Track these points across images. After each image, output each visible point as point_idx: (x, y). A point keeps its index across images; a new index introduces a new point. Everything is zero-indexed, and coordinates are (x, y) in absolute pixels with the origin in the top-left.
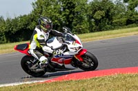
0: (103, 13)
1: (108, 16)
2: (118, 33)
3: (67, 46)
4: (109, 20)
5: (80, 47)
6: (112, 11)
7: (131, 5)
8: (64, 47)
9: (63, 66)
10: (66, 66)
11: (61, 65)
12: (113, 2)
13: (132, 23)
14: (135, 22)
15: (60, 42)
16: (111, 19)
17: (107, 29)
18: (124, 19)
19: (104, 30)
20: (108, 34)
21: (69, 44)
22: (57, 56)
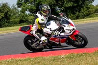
0: (3, 14)
1: (7, 17)
2: (13, 29)
3: (63, 28)
4: (7, 20)
5: (74, 29)
6: (9, 13)
7: (23, 9)
8: (61, 29)
9: (60, 44)
10: (62, 44)
11: (58, 43)
12: (10, 7)
13: (24, 22)
14: (25, 22)
15: (57, 25)
16: (8, 19)
17: (6, 26)
18: (18, 19)
19: (3, 27)
20: (6, 30)
21: (65, 26)
22: (55, 36)
